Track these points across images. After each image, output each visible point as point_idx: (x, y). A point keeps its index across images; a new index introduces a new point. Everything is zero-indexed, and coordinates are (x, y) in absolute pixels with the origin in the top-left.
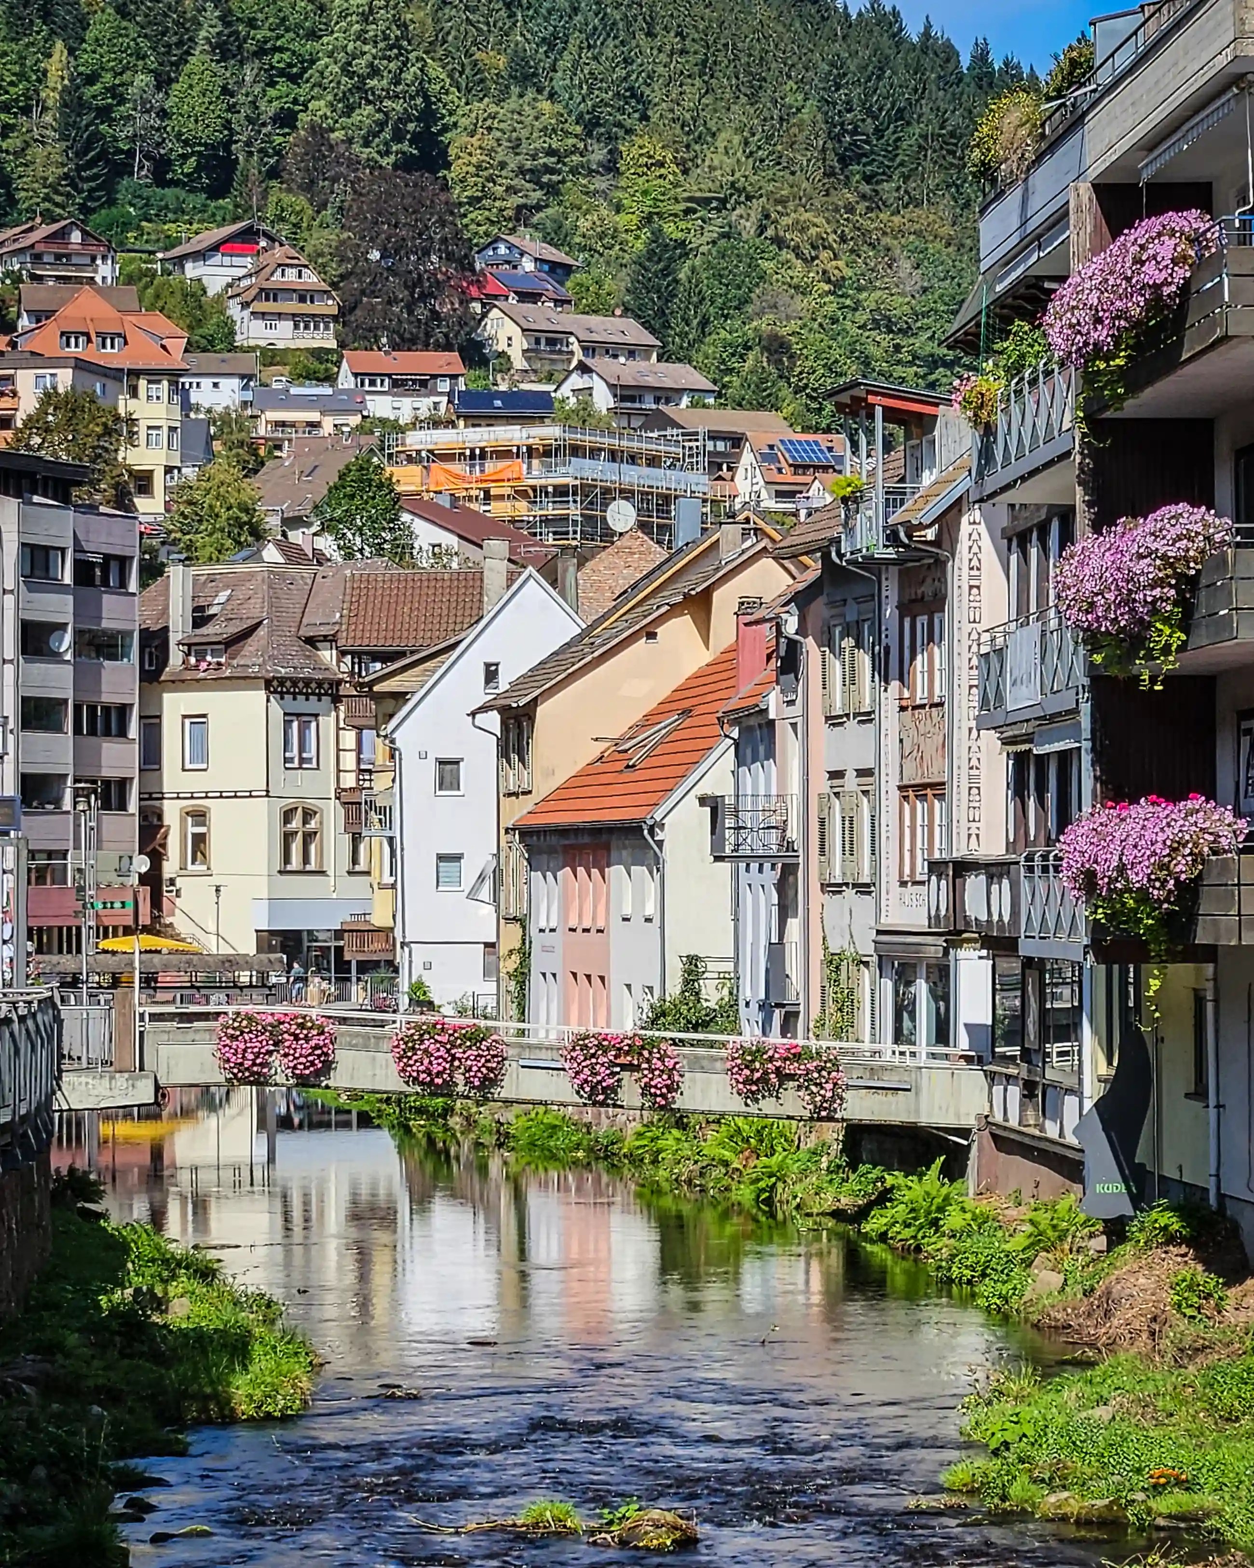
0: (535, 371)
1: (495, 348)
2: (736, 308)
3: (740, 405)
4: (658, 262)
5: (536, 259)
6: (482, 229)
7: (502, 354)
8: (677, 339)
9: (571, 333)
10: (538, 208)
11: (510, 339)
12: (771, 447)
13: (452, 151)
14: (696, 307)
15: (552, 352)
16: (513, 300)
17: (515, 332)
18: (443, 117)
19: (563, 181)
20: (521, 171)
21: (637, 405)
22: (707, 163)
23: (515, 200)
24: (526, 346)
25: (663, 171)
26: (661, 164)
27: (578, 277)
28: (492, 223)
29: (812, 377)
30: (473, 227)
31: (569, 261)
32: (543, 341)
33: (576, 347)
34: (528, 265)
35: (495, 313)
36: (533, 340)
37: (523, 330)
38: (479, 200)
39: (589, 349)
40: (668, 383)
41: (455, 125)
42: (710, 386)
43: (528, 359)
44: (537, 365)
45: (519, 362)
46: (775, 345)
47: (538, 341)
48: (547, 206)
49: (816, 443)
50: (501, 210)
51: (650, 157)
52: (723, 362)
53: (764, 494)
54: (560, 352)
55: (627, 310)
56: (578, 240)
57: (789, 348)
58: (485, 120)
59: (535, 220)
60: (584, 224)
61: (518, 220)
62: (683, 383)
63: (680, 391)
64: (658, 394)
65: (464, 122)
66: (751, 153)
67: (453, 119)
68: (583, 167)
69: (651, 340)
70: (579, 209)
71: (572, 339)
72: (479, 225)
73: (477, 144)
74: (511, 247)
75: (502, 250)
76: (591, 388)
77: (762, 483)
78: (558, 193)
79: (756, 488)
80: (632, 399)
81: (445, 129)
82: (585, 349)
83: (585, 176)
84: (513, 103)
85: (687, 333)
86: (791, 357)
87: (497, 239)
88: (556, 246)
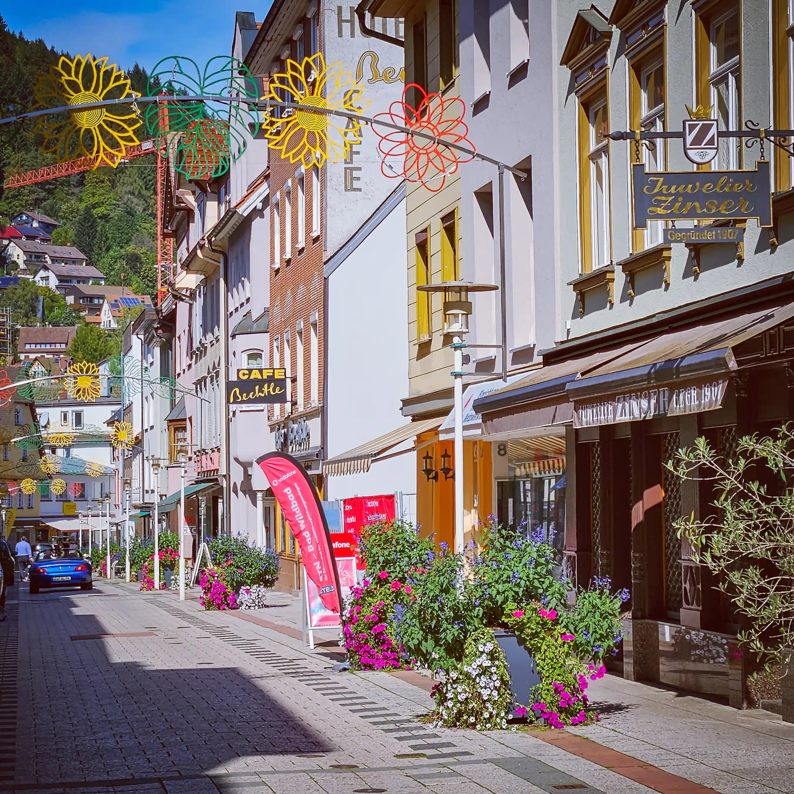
0: (29, 270)
1: (12, 259)
2: (126, 243)
3: (113, 284)
4: (88, 223)
5: (39, 222)
6: (18, 209)
7: (14, 262)
8: (96, 256)
9: (46, 253)
10: (45, 200)
11: (18, 255)
12: (116, 301)
13: (6, 175)
14: (105, 242)
15: (37, 262)
16: (24, 239)
17: (21, 253)
18: (4, 160)
19: (55, 188)
20: (36, 184)
21: (69, 284)
22: (121, 181)
23: (34, 196)
24: (25, 259)
25: (103, 185)
26: (103, 182)
27: (59, 230)
28: (23, 206)
29: (150, 272)
30: (14, 208)
31: (56, 223)
32: (33, 257)
33: (48, 259)
34: (35, 225)
35: (12, 244)
36: (29, 256)
37: (24, 252)
38: (17, 196)
39: (54, 260)
40: (83, 274)
41: (9, 163)
42: (102, 275)
43: (26, 264)
44: (30, 267)
45: (22, 266)
46: (134, 258)
47: (31, 257)
48: (48, 199)
49: (137, 299)
50: (27, 201)
51: (98, 179)
52: (111, 265)
53: (112, 322)
54: (41, 261)
55: (74, 244)
56: (61, 214)
57: (140, 259)
58: (22, 161)
59: (42, 205)
60: (64, 207)
61: (35, 205)
62: (90, 275)
63: (89, 278)
64: (79, 279)
65: (13, 162)
66: (145, 177)
67: (8, 161)
68: (66, 182)
69: (83, 256)
70: (62, 200)
71: (46, 256)
72: (17, 207)
73: (15, 171)
74: (28, 216)
75: (24, 218)
76: (48, 277)
77: (111, 317)
78: (53, 194)
79: (109, 319)
80: (67, 281)
81: (5, 165)
82: (52, 260)
83: (67, 186)
84: (33, 153)
85: (100, 254)
86: (141, 263)
87: (22, 213)
88: (51, 217)
